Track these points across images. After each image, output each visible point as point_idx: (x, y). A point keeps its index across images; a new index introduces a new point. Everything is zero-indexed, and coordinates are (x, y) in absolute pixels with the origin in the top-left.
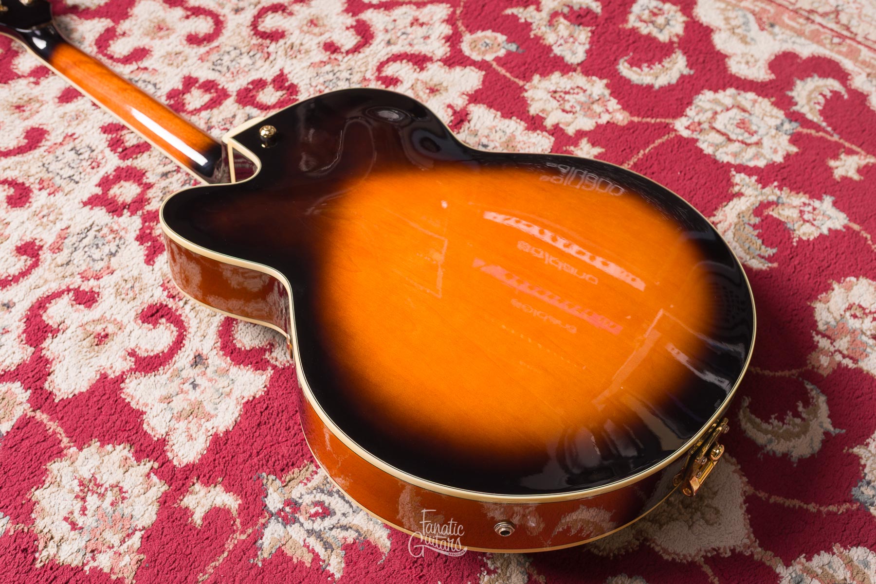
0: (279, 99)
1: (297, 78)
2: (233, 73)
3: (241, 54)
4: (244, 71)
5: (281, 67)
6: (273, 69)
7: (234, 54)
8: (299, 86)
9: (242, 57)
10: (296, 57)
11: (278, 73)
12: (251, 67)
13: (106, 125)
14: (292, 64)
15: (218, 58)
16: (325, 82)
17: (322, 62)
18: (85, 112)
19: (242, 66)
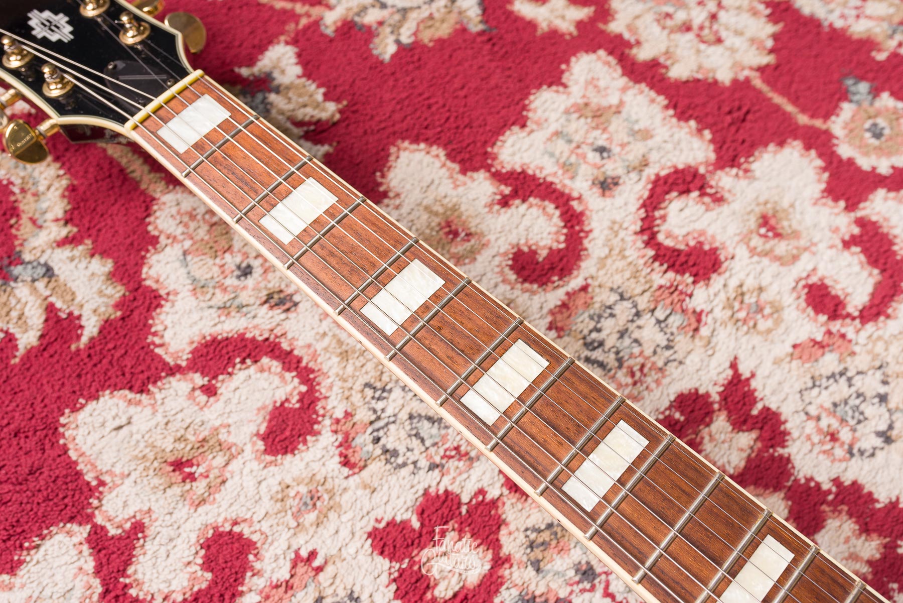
0: (749, 457)
1: (773, 393)
2: (633, 374)
3: (638, 314)
4: (653, 366)
5: (732, 358)
6: (714, 362)
7: (624, 311)
8: (783, 418)
9: (640, 322)
10: (755, 325)
11: (730, 372)
12: (668, 353)
13: (382, 525)
14: (754, 348)
15: (592, 325)
16: (835, 405)
17: (815, 343)
18: (328, 485)
19: (648, 352)
